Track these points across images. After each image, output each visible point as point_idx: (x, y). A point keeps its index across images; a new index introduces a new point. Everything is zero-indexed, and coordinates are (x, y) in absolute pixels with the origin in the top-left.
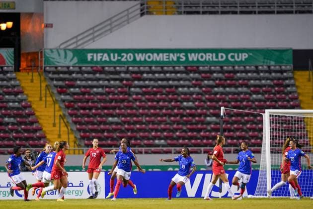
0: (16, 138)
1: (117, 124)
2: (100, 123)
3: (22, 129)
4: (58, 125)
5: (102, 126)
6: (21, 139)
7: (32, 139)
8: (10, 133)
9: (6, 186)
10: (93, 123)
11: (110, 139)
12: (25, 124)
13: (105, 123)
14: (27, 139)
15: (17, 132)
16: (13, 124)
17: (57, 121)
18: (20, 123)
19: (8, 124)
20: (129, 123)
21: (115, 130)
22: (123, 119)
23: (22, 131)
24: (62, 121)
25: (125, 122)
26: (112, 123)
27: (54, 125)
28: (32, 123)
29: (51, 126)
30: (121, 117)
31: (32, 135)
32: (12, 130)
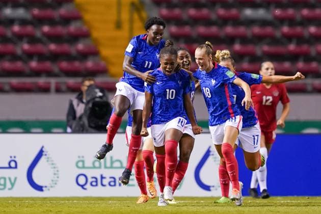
0: (30, 55)
1: (264, 23)
2: (224, 21)
3: (45, 34)
4: (126, 26)
5: (229, 30)
6: (41, 57)
7: (68, 57)
8: (15, 44)
9: (7, 165)
10: (208, 22)
11: (247, 59)
12: (51, 22)
13: (236, 21)
14: (55, 57)
15: (32, 40)
16: (23, 22)
17: (125, 16)
18: (39, 21)
19: (11, 22)
20: (291, 22)
21: (259, 39)
22: (278, 12)
23: (45, 39)
24: (136, 16)
25: (281, 20)
26: (251, 22)
27: (118, 25)
28: (67, 20)
29: (112, 26)
30: (272, 8)
31: (66, 47)
32: (20, 37)
